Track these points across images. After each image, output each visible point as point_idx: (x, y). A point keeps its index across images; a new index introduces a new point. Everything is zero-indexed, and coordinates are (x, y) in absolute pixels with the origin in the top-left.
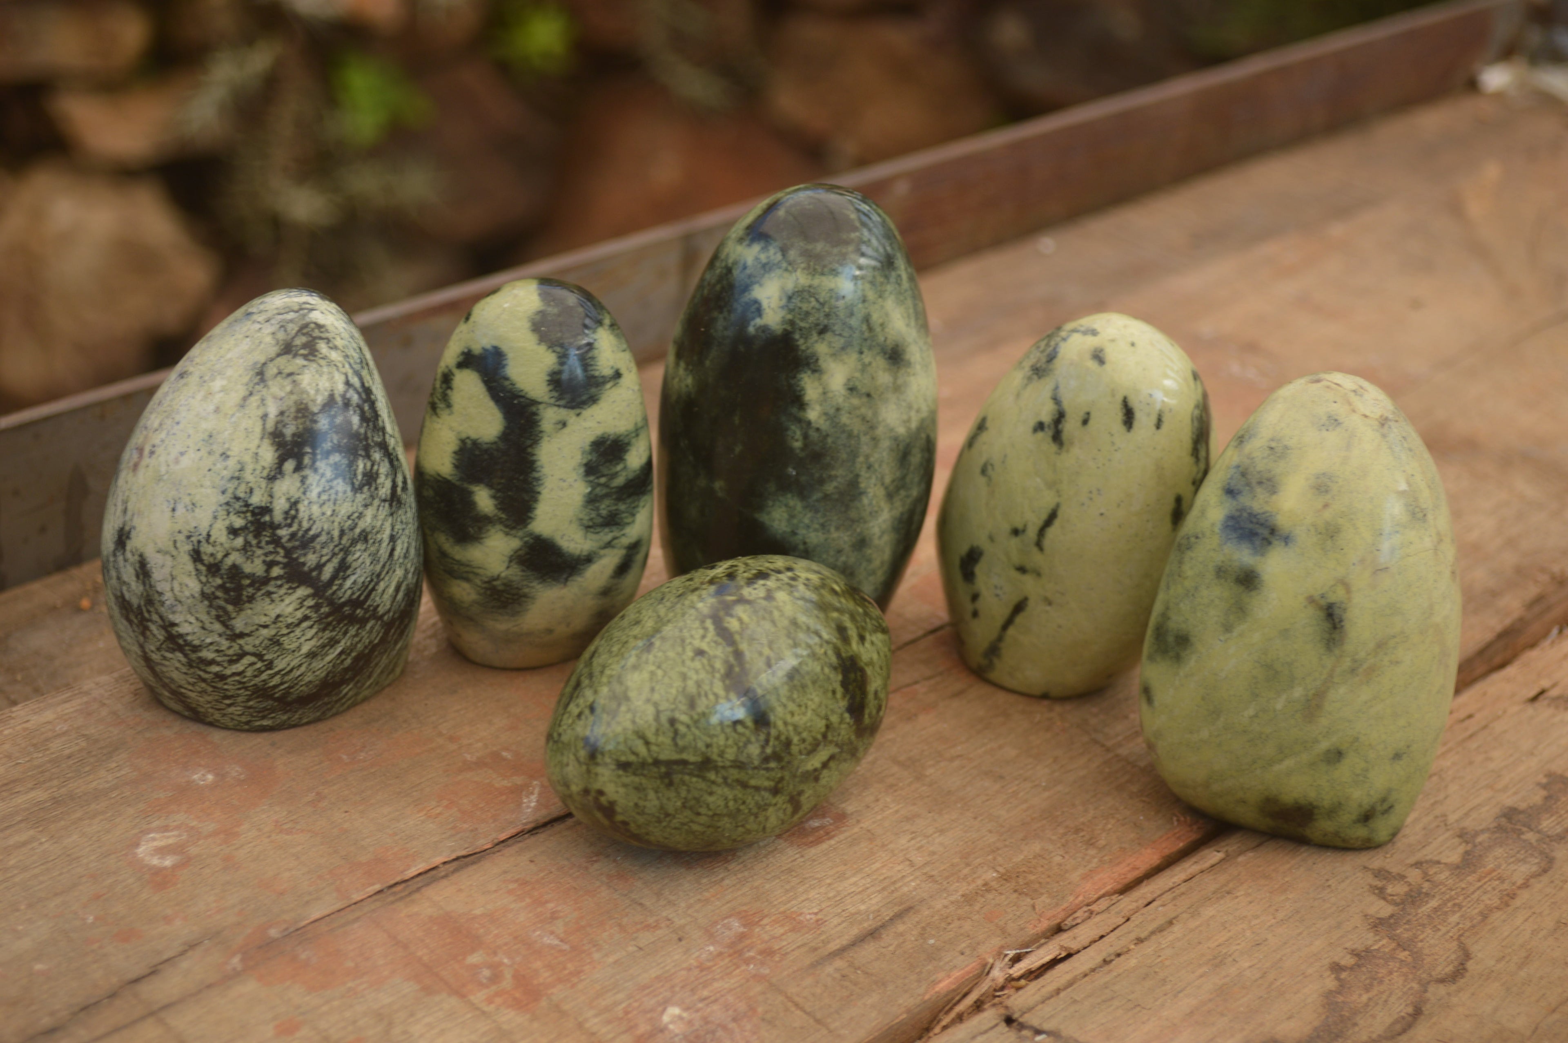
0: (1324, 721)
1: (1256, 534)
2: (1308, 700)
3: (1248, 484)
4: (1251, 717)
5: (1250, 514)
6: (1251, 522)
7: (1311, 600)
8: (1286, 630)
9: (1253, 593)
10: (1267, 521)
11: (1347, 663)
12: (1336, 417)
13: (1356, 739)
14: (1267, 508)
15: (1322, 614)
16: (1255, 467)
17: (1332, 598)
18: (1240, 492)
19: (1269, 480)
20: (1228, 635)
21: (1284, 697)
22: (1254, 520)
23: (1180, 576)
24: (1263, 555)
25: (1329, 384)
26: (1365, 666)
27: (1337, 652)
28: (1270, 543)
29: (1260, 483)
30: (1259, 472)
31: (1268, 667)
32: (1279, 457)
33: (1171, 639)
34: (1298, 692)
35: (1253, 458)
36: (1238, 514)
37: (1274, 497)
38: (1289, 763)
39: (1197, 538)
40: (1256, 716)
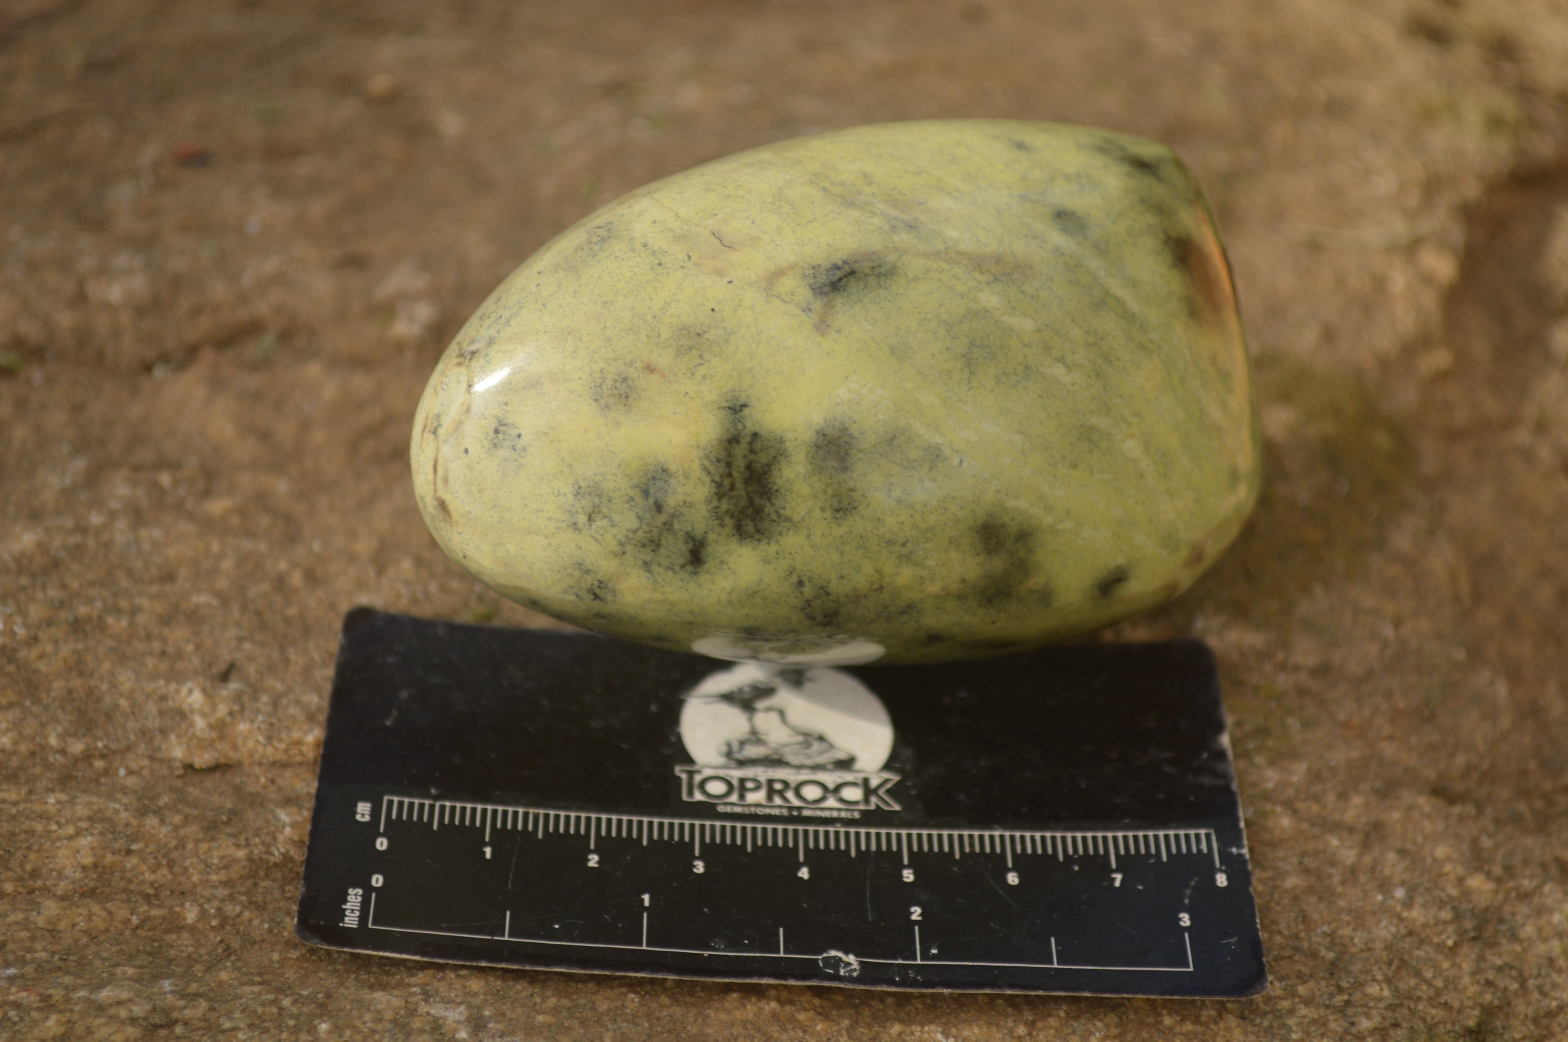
0: (1019, 247)
1: (749, 467)
2: (996, 279)
3: (668, 526)
4: (1069, 368)
5: (720, 496)
6: (732, 488)
7: (822, 326)
8: (893, 351)
9: (854, 430)
10: (718, 460)
11: (902, 238)
12: (491, 433)
13: (1024, 198)
14: (696, 470)
15: (839, 301)
16: (635, 532)
17: (804, 293)
18: (690, 537)
19: (646, 493)
20: (947, 452)
21: (1009, 320)
22: (727, 482)
23: (881, 588)
24: (781, 440)
25: (439, 483)
26: (895, 213)
27: (892, 258)
28: (755, 435)
29: (659, 508)
30: (640, 518)
31: (969, 361)
32: (599, 496)
33: (998, 564)
34: (990, 299)
35: (622, 544)
36: (728, 521)
37: (672, 468)
38: (1115, 287)
39: (800, 583)
40: (1062, 360)
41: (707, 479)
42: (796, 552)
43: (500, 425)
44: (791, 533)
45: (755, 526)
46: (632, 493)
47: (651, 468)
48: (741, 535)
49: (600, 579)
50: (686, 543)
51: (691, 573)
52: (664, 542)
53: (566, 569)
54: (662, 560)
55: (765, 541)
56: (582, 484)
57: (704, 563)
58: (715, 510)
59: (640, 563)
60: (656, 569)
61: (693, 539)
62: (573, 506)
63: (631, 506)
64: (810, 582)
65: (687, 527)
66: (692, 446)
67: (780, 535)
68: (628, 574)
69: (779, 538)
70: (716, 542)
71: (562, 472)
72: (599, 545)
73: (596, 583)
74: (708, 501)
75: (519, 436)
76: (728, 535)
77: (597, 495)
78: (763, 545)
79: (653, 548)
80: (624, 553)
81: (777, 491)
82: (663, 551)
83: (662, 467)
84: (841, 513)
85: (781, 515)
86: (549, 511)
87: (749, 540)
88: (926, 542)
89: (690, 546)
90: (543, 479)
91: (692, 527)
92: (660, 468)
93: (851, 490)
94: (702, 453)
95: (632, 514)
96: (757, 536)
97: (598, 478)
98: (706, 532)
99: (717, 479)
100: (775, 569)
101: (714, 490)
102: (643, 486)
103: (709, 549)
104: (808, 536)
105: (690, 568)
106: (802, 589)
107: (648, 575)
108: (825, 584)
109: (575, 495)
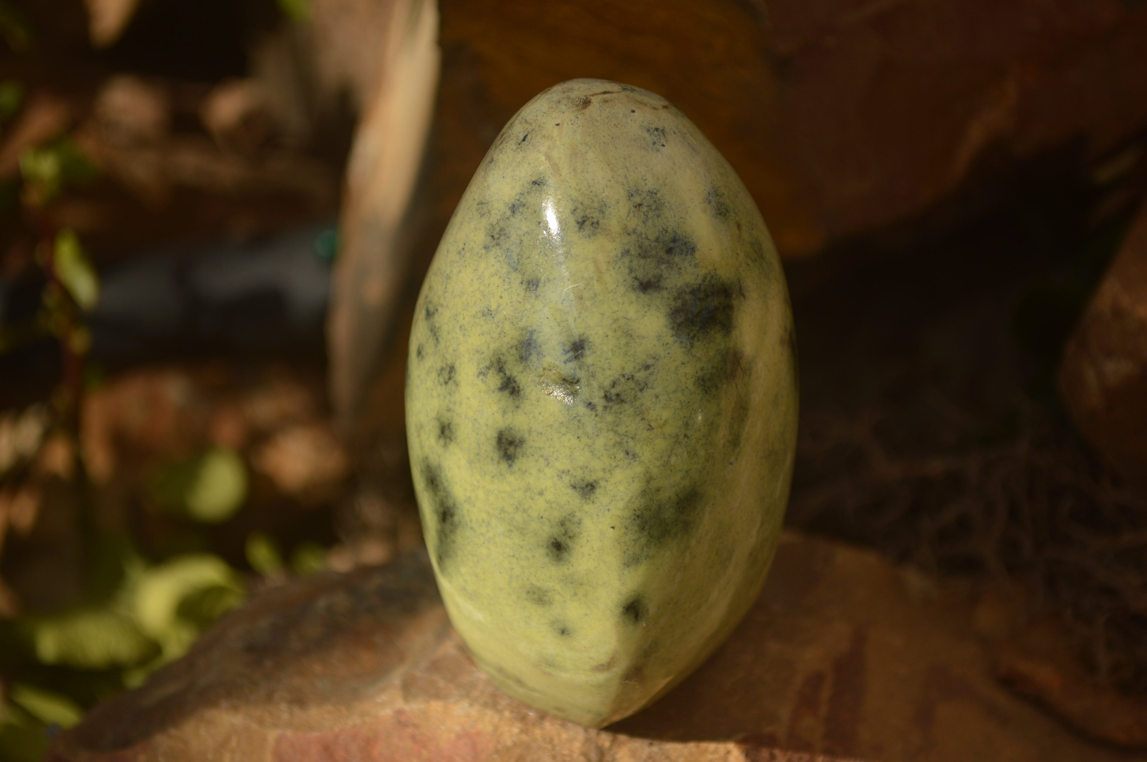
41: (699, 281)
42: (671, 358)
43: (661, 131)
44: (683, 350)
45: (682, 323)
46: (670, 230)
47: (690, 240)
48: (672, 314)
49: (600, 223)
50: (654, 276)
51: (633, 286)
52: (649, 260)
53: (596, 196)
54: (635, 263)
55: (674, 333)
56: (659, 195)
57: (644, 293)
58: (683, 291)
59: (627, 247)
60: (627, 260)
61: (659, 281)
62: (643, 192)
63: (662, 231)
64: (650, 374)
65: (665, 274)
66: (714, 265)
67: (680, 343)
68: (614, 241)
69: (678, 343)
70: (663, 298)
71: (658, 179)
72: (626, 215)
73: (595, 220)
74: (687, 285)
75: (663, 145)
76: (670, 305)
77: (657, 207)
78: (670, 332)
79: (642, 253)
80: (629, 234)
81: (707, 332)
82: (642, 261)
83: (694, 247)
84: (702, 383)
85: (694, 340)
86: (630, 176)
87: (671, 321)
88: (688, 452)
89: (653, 280)
90: (648, 167)
91: (667, 278)
92: (693, 246)
93: (716, 387)
94: (713, 273)
95: (657, 234)
96: (675, 326)
97: (667, 204)
98: (666, 289)
99: (702, 288)
100: (655, 346)
101: (695, 287)
102: (677, 237)
103: (656, 294)
104: (683, 363)
105: (636, 283)
106: (643, 370)
107: (619, 255)
108: (649, 386)
109: (649, 191)
